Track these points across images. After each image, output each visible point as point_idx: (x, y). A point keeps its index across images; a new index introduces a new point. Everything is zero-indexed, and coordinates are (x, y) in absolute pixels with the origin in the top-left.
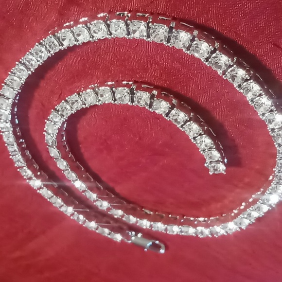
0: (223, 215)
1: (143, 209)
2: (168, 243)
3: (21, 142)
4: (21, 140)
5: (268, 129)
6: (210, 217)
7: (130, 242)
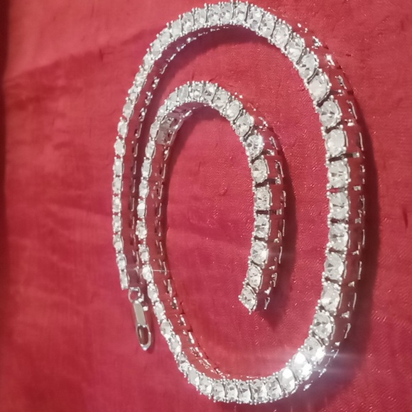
0: (217, 370)
1: (169, 280)
2: (156, 347)
3: (147, 95)
4: (149, 94)
5: (319, 301)
6: (207, 358)
7: (131, 301)
